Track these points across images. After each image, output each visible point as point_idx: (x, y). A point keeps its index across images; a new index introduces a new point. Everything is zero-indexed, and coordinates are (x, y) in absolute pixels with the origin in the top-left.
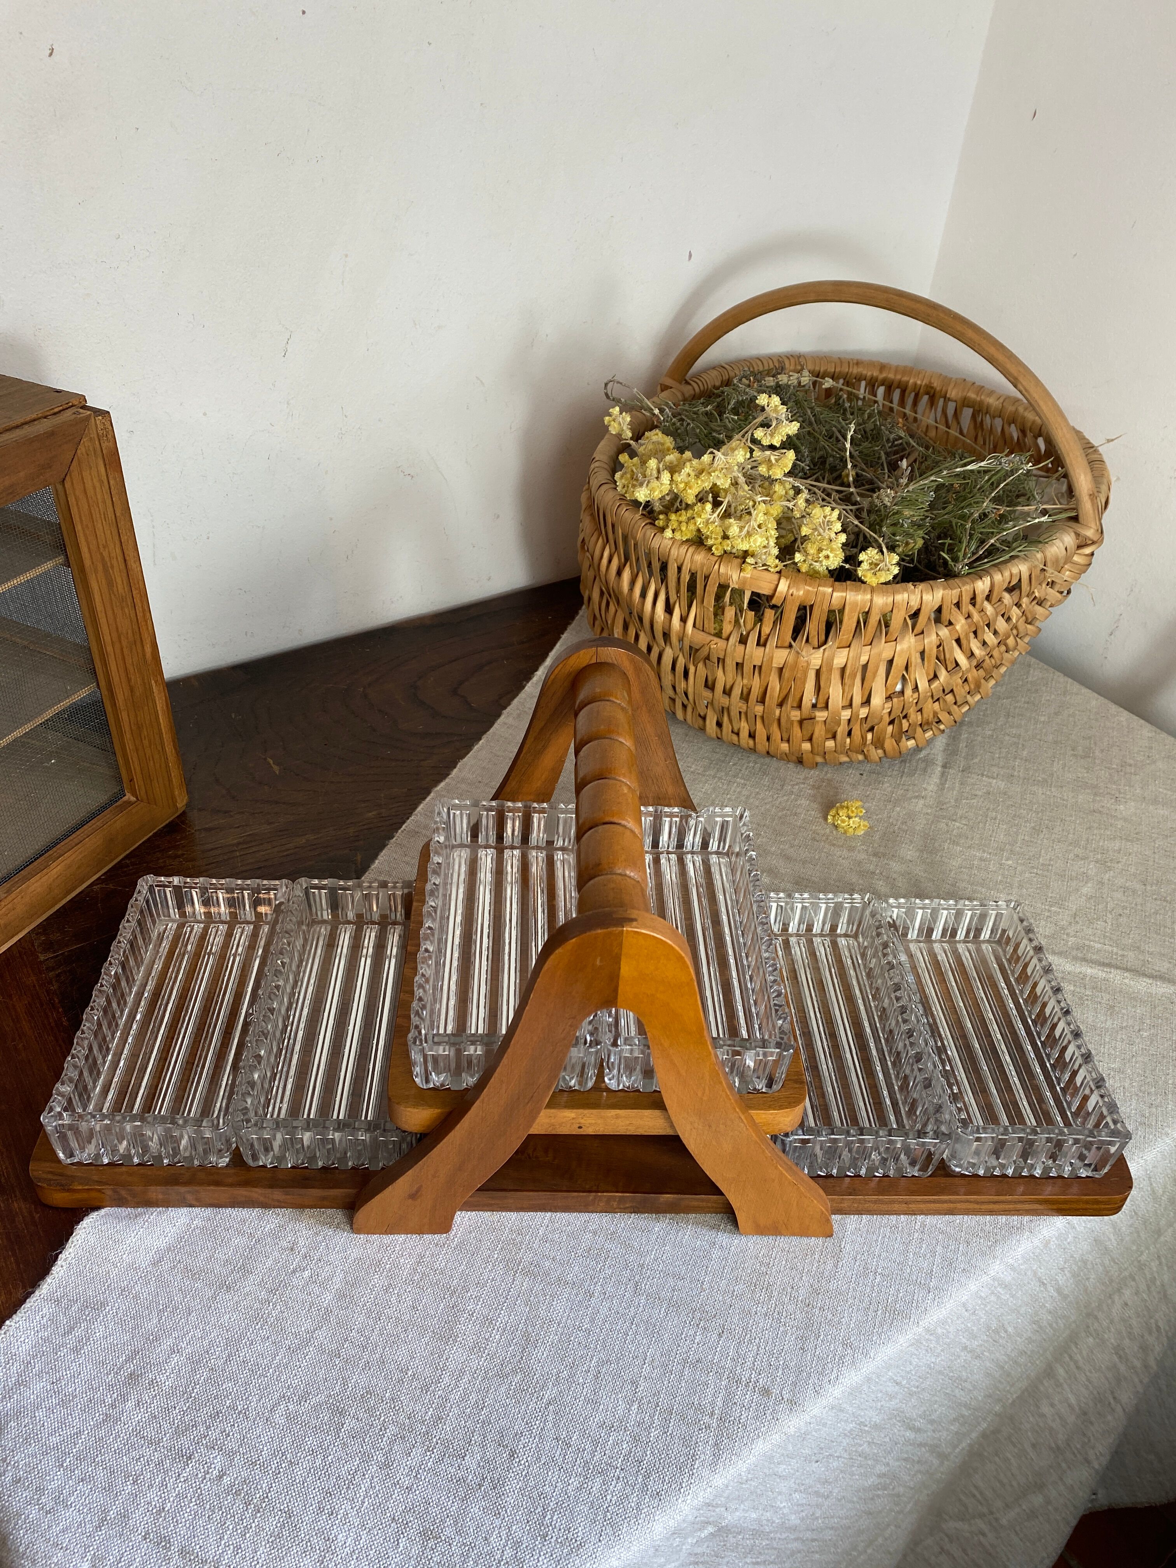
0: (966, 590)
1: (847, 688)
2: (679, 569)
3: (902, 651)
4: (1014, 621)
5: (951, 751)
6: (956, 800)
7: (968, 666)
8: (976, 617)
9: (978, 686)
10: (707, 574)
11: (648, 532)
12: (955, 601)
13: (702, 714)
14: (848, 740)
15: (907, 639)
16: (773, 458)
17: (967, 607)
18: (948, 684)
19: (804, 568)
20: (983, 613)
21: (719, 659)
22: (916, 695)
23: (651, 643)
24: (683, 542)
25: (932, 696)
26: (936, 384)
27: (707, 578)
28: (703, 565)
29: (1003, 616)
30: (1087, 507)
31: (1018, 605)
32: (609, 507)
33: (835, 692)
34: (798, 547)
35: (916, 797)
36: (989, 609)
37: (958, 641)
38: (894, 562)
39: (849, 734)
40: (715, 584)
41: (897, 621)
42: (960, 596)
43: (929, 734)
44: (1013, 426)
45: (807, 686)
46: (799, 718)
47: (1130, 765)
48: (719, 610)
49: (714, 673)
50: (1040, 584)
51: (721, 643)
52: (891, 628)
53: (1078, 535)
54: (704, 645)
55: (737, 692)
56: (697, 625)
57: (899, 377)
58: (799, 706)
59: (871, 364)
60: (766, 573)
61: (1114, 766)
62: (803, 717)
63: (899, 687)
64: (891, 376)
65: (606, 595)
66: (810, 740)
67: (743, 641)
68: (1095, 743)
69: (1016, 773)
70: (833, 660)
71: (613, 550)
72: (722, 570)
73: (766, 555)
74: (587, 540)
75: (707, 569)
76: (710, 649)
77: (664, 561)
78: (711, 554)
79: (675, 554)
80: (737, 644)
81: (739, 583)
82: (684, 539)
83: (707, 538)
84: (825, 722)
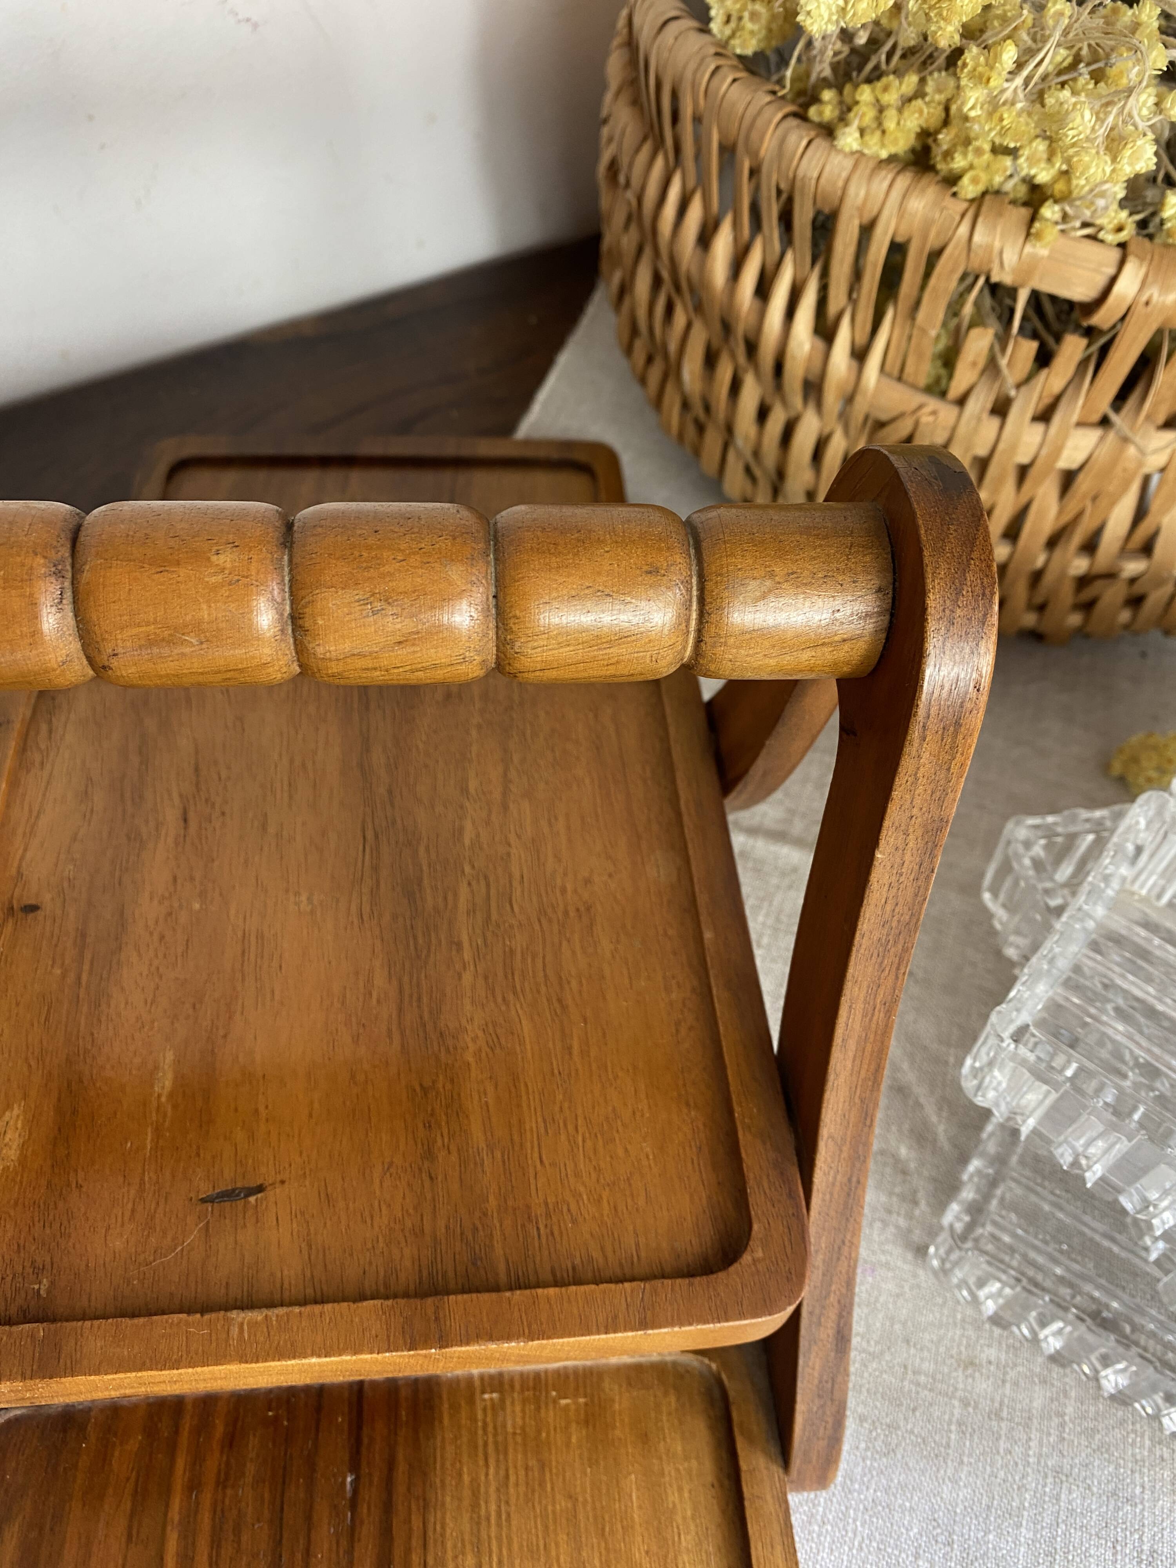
2: (865, 232)
10: (936, 245)
11: (792, 138)
23: (768, 400)
24: (883, 163)
27: (935, 256)
28: (927, 225)
32: (688, 75)
40: (952, 271)
46: (1081, 573)
48: (953, 333)
51: (947, 413)
54: (901, 416)
56: (887, 367)
58: (1090, 547)
60: (1090, 247)
62: (1095, 570)
66: (1087, 608)
67: (1000, 410)
71: (691, 183)
72: (977, 238)
73: (1101, 203)
74: (624, 161)
75: (938, 234)
76: (917, 424)
77: (827, 210)
78: (954, 194)
79: (857, 195)
80: (985, 415)
81: (1014, 271)
82: (884, 154)
83: (948, 155)
84: (1133, 580)
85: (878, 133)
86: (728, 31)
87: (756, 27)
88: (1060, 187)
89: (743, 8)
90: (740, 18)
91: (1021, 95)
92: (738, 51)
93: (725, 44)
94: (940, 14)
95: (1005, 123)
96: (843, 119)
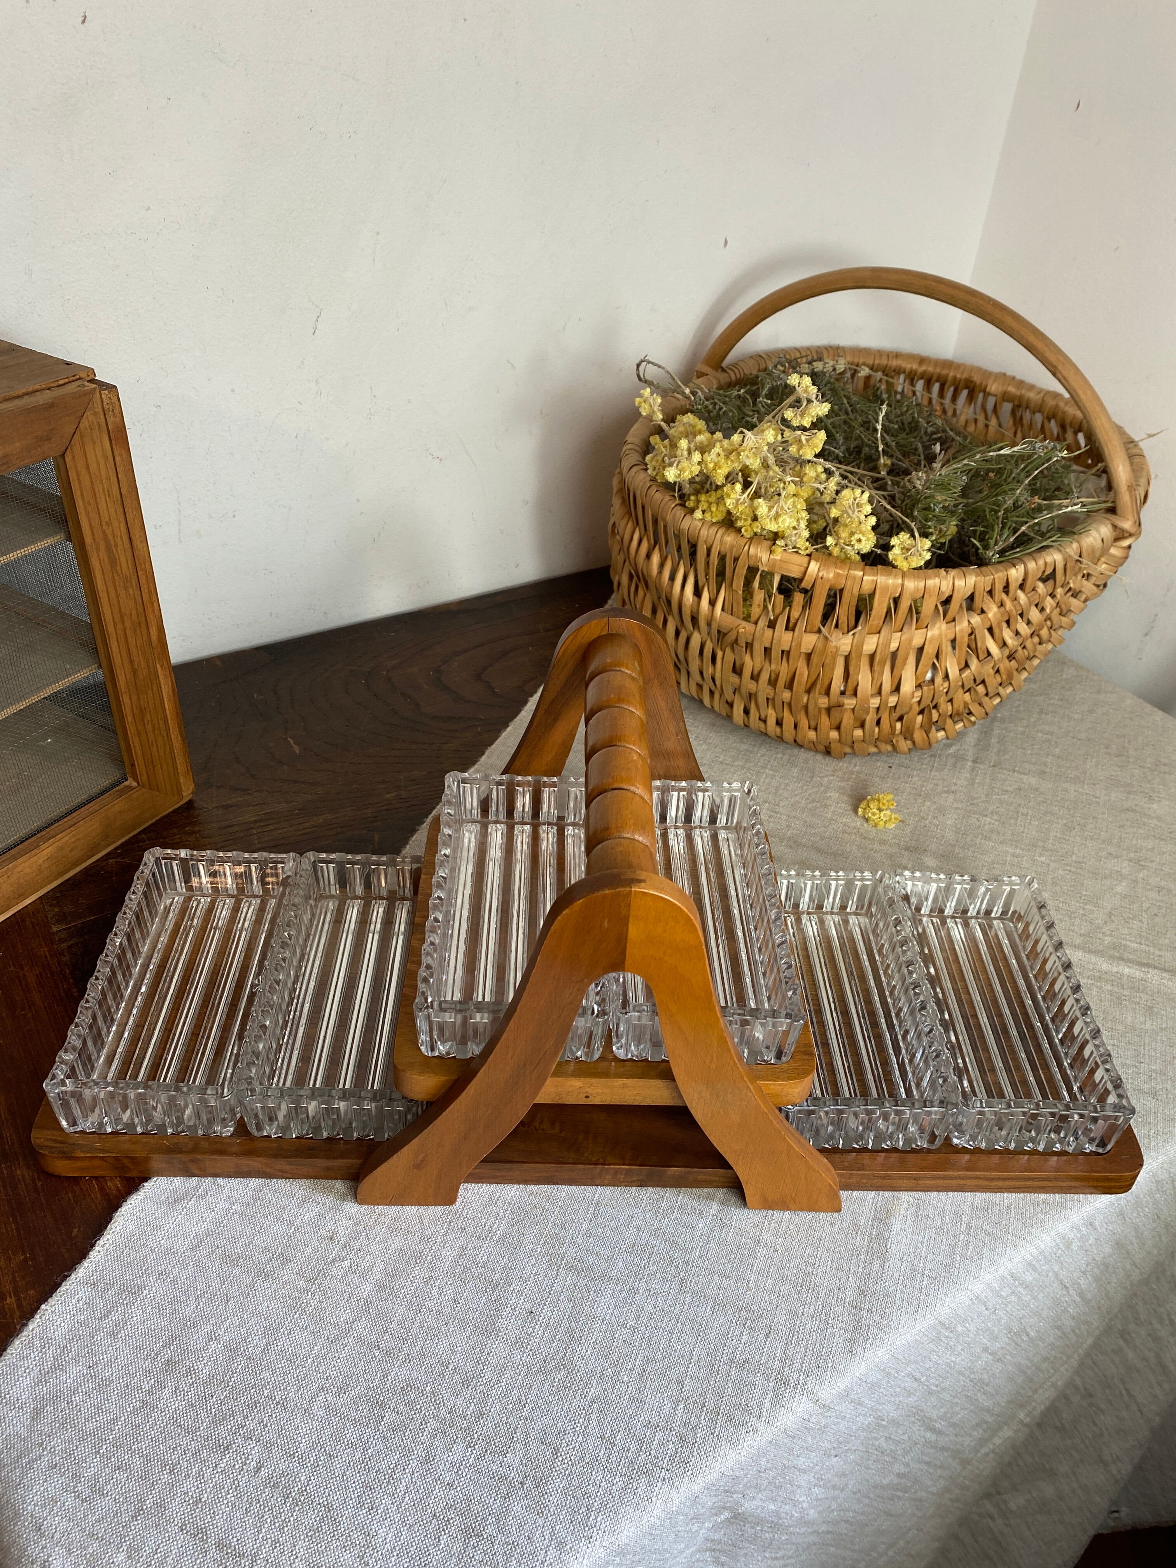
0: (999, 577)
1: (876, 676)
2: (709, 551)
3: (932, 638)
4: (1048, 611)
5: (983, 745)
6: (987, 795)
7: (1000, 656)
8: (1009, 605)
9: (1010, 677)
10: (737, 555)
11: (678, 513)
12: (988, 589)
13: (729, 700)
14: (877, 729)
15: (938, 625)
16: (803, 438)
17: (999, 594)
18: (980, 673)
19: (836, 551)
20: (1016, 602)
21: (747, 643)
22: (946, 684)
23: (679, 628)
24: (713, 524)
25: (963, 686)
26: (977, 379)
27: (736, 560)
28: (732, 547)
29: (1036, 605)
30: (1125, 498)
31: (1052, 595)
32: (640, 489)
33: (864, 679)
34: (830, 531)
35: (947, 792)
36: (1022, 597)
37: (990, 630)
38: (927, 547)
39: (878, 723)
40: (744, 566)
41: (928, 608)
42: (993, 584)
43: (959, 726)
44: (1053, 421)
45: (835, 673)
46: (826, 706)
47: (1165, 765)
48: (748, 594)
49: (741, 658)
50: (1076, 575)
51: (750, 627)
52: (922, 615)
53: (1115, 527)
54: (732, 629)
55: (765, 677)
56: (726, 609)
57: (938, 370)
58: (828, 693)
59: (911, 357)
60: (796, 555)
61: (1149, 765)
62: (832, 704)
63: (929, 676)
64: (931, 369)
65: (635, 579)
66: (838, 728)
67: (772, 625)
68: (1129, 742)
69: (1048, 770)
70: (862, 646)
71: (642, 534)
72: (752, 552)
73: (797, 537)
74: (617, 524)
75: (737, 550)
76: (738, 633)
77: (693, 542)
78: (742, 536)
79: (704, 536)
80: (766, 628)
81: (767, 565)
82: (714, 521)
84: (853, 710)
85: (710, 513)
88: (782, 533)
94: (713, 474)
96: (696, 507)
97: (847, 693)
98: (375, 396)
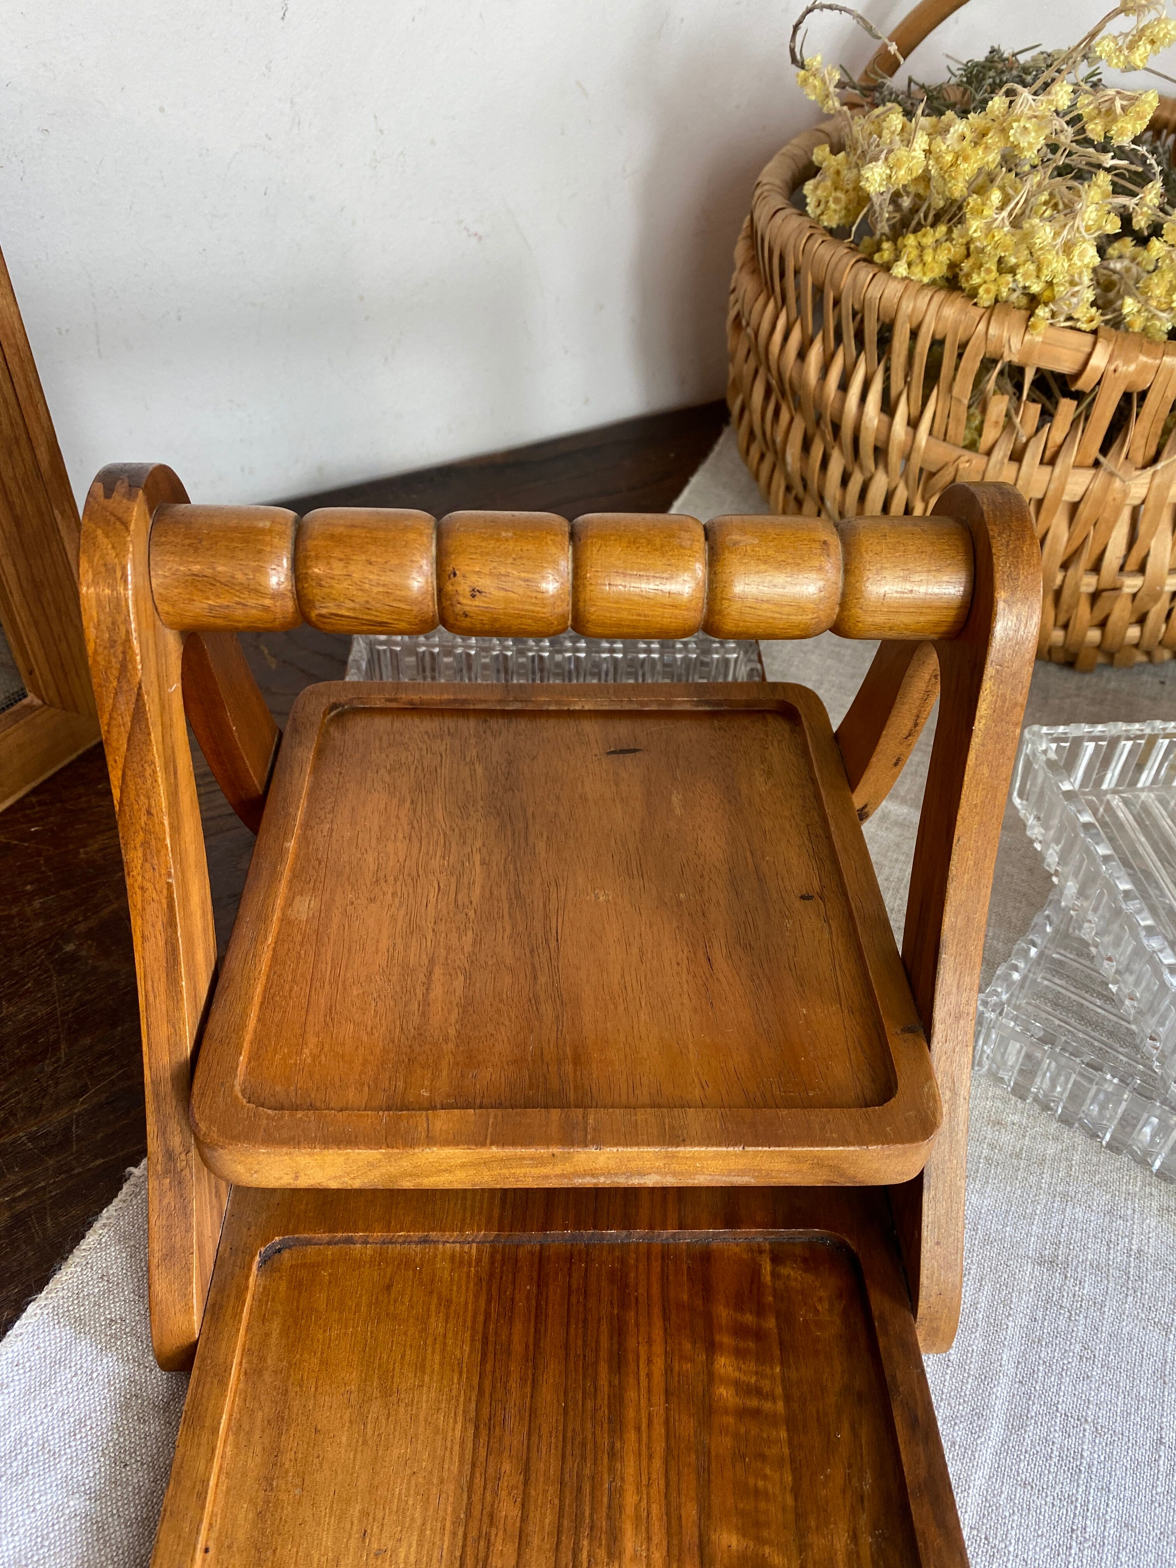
2: (914, 334)
10: (964, 338)
11: (863, 274)
14: (1164, 627)
16: (1118, 104)
19: (1137, 327)
23: (850, 468)
24: (924, 286)
27: (963, 347)
28: (957, 324)
32: (792, 242)
33: (1160, 546)
34: (1132, 286)
39: (1168, 616)
40: (976, 355)
45: (1114, 534)
46: (1092, 589)
48: (979, 401)
51: (978, 461)
54: (946, 465)
56: (935, 433)
58: (1096, 568)
60: (1071, 333)
62: (1102, 586)
65: (776, 395)
66: (1102, 625)
67: (1017, 456)
70: (1168, 488)
71: (794, 315)
72: (991, 331)
73: (1074, 300)
74: (746, 310)
75: (965, 330)
76: (957, 470)
77: (887, 321)
78: (975, 304)
79: (908, 307)
80: (1006, 460)
81: (1019, 352)
82: (926, 280)
83: (968, 276)
84: (1134, 596)
85: (920, 266)
86: (819, 211)
87: (838, 207)
88: (1047, 294)
89: (829, 195)
90: (827, 202)
91: (1007, 223)
92: (826, 224)
93: (818, 220)
94: (950, 176)
95: (996, 238)
96: (897, 259)
97: (1127, 568)
98: (381, 131)
